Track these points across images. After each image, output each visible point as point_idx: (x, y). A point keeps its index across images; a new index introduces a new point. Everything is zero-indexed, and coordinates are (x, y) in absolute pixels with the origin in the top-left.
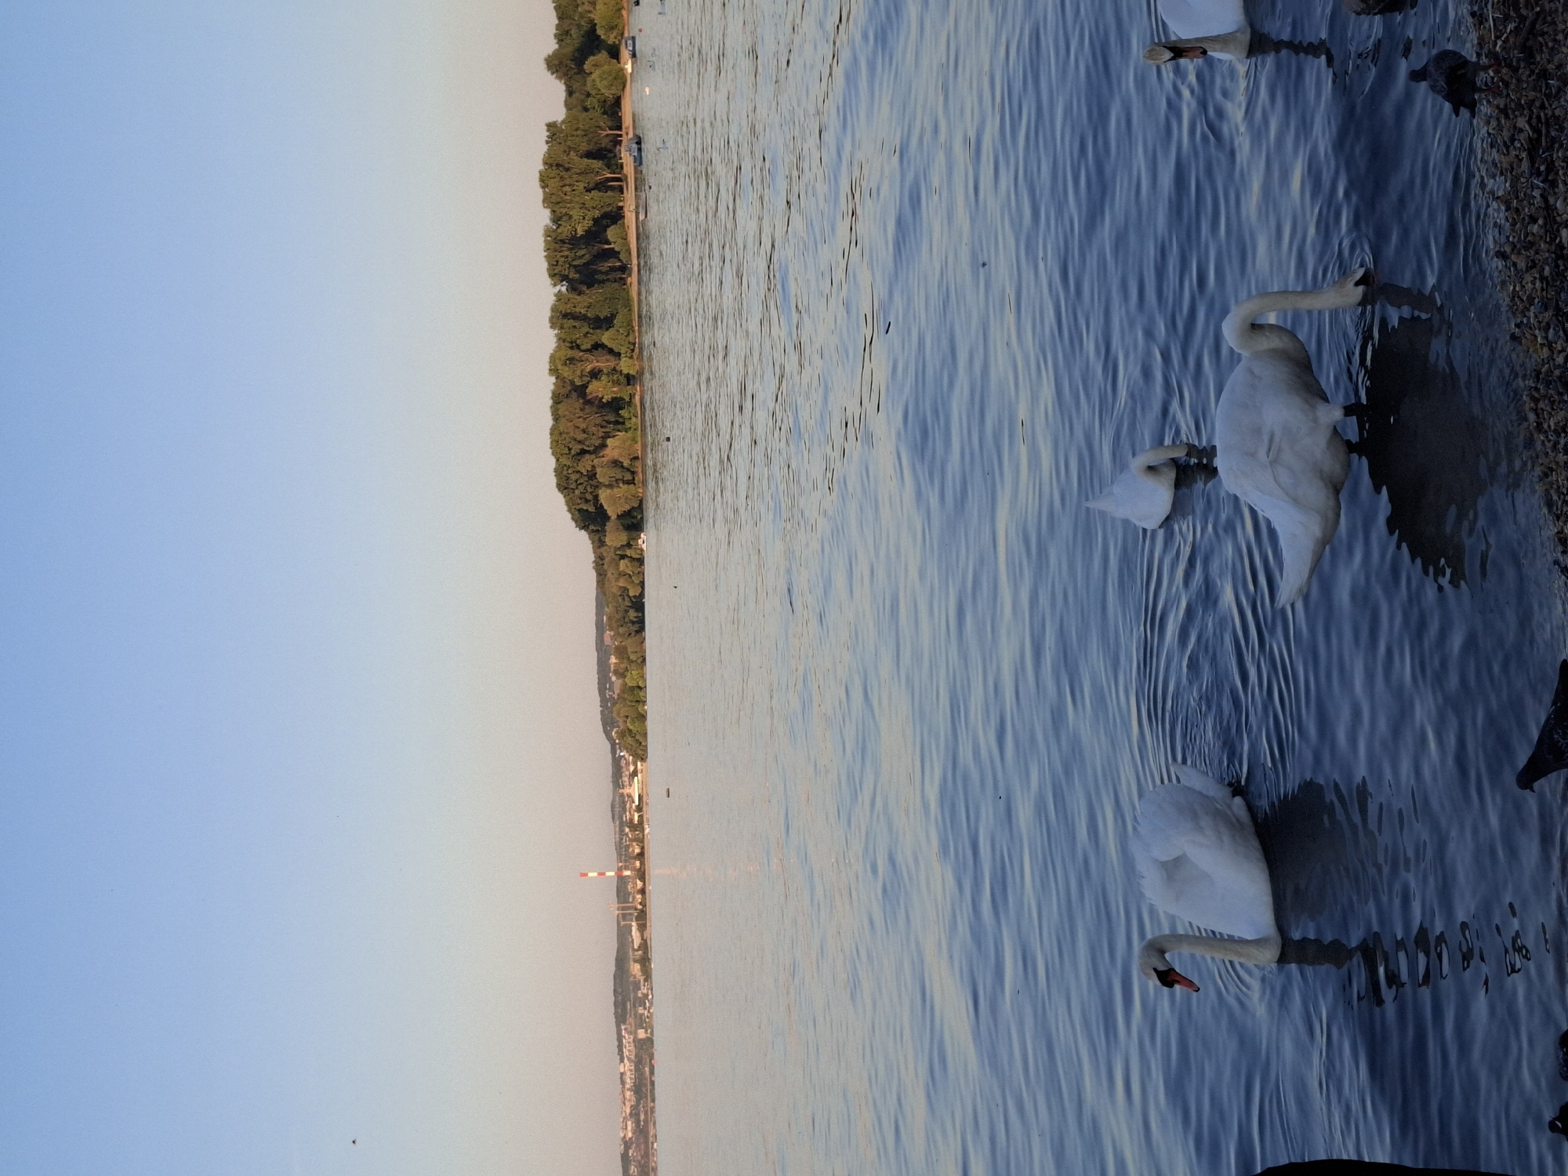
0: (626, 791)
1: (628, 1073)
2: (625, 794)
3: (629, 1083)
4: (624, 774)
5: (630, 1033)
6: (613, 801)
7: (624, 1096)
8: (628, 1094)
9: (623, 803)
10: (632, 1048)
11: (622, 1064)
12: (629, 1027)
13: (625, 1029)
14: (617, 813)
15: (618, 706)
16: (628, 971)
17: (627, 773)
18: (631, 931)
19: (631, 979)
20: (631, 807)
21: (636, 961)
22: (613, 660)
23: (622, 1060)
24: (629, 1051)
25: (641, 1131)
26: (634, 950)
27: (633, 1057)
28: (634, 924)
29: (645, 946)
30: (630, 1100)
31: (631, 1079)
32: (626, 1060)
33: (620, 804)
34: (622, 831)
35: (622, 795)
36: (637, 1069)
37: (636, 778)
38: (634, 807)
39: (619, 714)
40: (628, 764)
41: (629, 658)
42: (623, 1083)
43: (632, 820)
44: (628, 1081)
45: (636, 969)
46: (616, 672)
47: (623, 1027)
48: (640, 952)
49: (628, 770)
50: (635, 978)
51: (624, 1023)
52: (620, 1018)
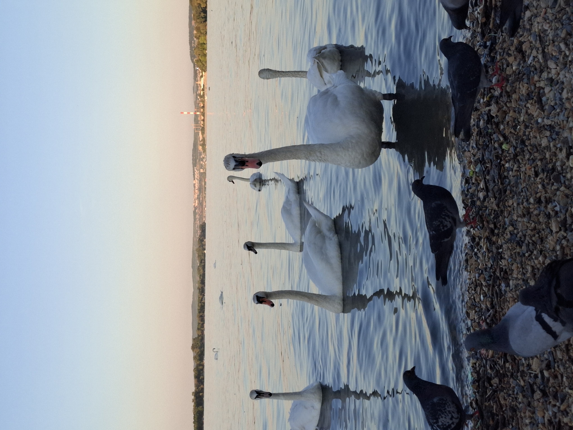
0: (199, 83)
1: (197, 184)
2: (198, 84)
3: (197, 187)
4: (198, 76)
5: (198, 170)
6: (194, 86)
7: (195, 192)
8: (196, 191)
9: (198, 87)
10: (198, 175)
11: (194, 181)
12: (197, 168)
13: (196, 169)
14: (195, 90)
15: (196, 50)
16: (198, 149)
17: (199, 76)
18: (199, 134)
19: (199, 151)
20: (200, 89)
21: (200, 145)
22: (195, 32)
23: (194, 179)
24: (197, 176)
25: (200, 204)
26: (200, 141)
27: (199, 179)
28: (200, 132)
29: (204, 140)
30: (197, 193)
31: (198, 186)
32: (196, 179)
33: (196, 87)
34: (197, 97)
35: (197, 84)
36: (200, 183)
37: (202, 78)
38: (201, 89)
39: (196, 53)
40: (199, 72)
41: (201, 32)
42: (195, 187)
43: (200, 93)
44: (197, 186)
45: (200, 148)
46: (196, 37)
47: (195, 168)
48: (202, 142)
49: (200, 75)
50: (200, 150)
51: (196, 166)
52: (194, 165)
